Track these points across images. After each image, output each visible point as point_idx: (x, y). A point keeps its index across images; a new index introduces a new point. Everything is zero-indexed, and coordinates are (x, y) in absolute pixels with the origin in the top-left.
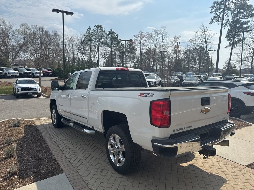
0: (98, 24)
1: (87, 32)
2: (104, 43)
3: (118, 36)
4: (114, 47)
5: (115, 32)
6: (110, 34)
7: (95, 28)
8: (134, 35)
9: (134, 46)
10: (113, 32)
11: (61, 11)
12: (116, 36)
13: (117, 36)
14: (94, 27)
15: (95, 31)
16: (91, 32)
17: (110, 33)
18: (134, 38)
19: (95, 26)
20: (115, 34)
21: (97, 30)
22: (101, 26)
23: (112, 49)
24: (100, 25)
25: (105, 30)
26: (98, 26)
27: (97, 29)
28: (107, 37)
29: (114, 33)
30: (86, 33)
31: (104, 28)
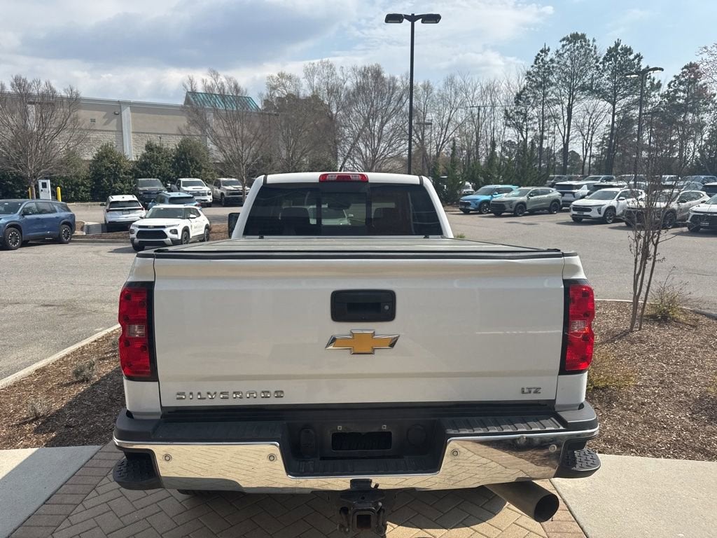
0: (574, 31)
1: (535, 63)
2: (588, 89)
3: (639, 61)
4: (624, 96)
5: (630, 48)
6: (613, 56)
7: (563, 46)
8: (705, 48)
9: (705, 84)
10: (622, 49)
11: (407, 17)
12: (633, 60)
13: (636, 61)
14: (561, 41)
15: (560, 54)
16: (547, 59)
17: (612, 53)
18: (705, 56)
19: (564, 40)
20: (631, 54)
21: (568, 50)
22: (583, 36)
23: (614, 104)
24: (580, 33)
25: (595, 48)
26: (575, 38)
27: (568, 47)
28: (601, 66)
29: (628, 51)
30: (532, 66)
31: (594, 41)
